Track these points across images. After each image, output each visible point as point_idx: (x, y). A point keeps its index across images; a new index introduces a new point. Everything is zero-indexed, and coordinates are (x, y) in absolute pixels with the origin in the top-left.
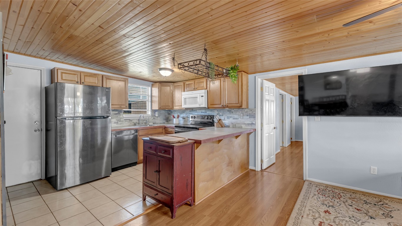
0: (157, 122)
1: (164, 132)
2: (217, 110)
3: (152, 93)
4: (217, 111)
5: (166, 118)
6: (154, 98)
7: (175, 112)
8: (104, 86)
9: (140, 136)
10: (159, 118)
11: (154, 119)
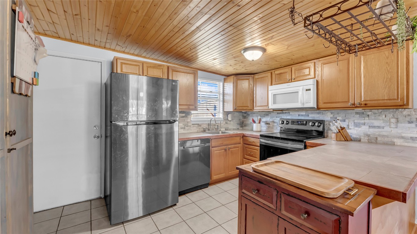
0: (229, 128)
1: (242, 142)
2: (331, 111)
3: (225, 90)
4: (332, 113)
5: (241, 122)
6: (227, 96)
7: (254, 115)
8: (170, 78)
9: (212, 147)
10: (232, 122)
11: (226, 123)
